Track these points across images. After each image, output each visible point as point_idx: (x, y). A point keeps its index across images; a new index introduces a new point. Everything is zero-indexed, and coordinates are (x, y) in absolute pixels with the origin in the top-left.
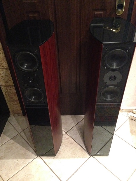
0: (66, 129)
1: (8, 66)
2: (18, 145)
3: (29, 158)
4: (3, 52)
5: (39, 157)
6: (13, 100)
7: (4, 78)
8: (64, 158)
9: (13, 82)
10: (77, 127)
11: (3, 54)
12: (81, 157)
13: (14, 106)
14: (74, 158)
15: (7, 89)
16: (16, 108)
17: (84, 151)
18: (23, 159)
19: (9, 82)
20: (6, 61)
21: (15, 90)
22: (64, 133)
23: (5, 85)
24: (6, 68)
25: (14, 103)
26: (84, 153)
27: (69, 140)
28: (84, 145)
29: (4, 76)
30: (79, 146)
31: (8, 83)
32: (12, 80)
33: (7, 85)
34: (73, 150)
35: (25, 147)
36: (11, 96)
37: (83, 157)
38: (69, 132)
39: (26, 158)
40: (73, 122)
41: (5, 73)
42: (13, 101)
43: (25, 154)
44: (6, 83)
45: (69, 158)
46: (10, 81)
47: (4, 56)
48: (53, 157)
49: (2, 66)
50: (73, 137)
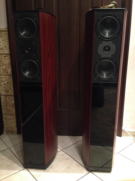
0: (62, 147)
1: (11, 73)
2: (5, 157)
3: (14, 169)
4: (10, 58)
5: (26, 170)
6: (10, 113)
7: (6, 86)
8: (56, 172)
9: (13, 91)
10: (74, 146)
11: (10, 60)
12: (77, 172)
13: (10, 121)
14: (69, 172)
15: (6, 100)
16: (11, 123)
17: (81, 167)
18: (7, 170)
19: (10, 91)
20: (10, 68)
21: (14, 101)
22: (59, 150)
23: (5, 94)
24: (9, 74)
25: (10, 118)
26: (82, 169)
27: (64, 156)
28: (82, 162)
29: (6, 84)
30: (76, 162)
31: (8, 91)
32: (13, 89)
33: (6, 94)
34: (68, 165)
35: (12, 160)
36: (8, 108)
37: (80, 172)
38: (66, 149)
39: (10, 170)
40: (71, 141)
41: (7, 80)
42: (10, 115)
43: (10, 166)
44: (7, 92)
45: (62, 172)
46: (11, 89)
47: (10, 62)
48: (43, 171)
49: (6, 72)
50: (70, 154)
